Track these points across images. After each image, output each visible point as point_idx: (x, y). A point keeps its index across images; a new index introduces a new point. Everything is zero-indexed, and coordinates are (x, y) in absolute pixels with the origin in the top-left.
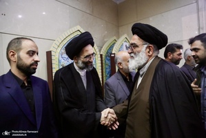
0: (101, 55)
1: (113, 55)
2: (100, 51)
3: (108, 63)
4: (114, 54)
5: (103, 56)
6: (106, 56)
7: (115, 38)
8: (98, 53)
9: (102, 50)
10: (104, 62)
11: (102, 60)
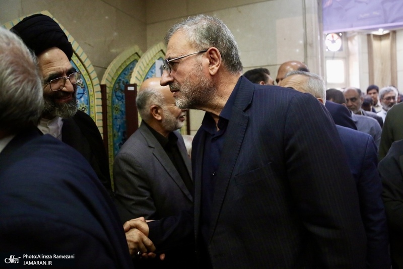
0: (103, 87)
1: (131, 89)
2: (100, 77)
3: (120, 104)
4: (135, 85)
5: (108, 90)
6: (115, 90)
7: (136, 48)
8: (96, 81)
9: (106, 75)
10: (109, 103)
11: (104, 99)
